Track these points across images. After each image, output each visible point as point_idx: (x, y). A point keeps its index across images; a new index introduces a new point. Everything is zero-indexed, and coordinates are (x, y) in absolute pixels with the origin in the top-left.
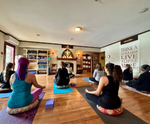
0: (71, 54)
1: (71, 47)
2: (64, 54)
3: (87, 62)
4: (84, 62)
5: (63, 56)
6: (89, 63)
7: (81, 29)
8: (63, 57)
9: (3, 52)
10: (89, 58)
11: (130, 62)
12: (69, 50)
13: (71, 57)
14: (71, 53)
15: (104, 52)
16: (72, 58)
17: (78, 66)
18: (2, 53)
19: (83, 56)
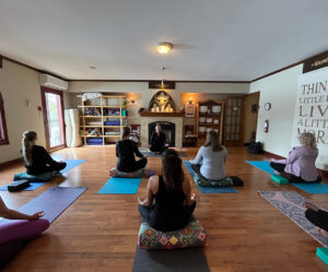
0: (171, 102)
1: (171, 85)
2: (154, 102)
3: (209, 121)
4: (202, 120)
5: (151, 106)
6: (216, 122)
7: (171, 46)
8: (153, 110)
9: (41, 105)
10: (216, 109)
11: (321, 124)
12: (165, 94)
13: (169, 110)
14: (170, 99)
15: (257, 95)
16: (171, 110)
17: (187, 129)
18: (39, 109)
19: (201, 104)
